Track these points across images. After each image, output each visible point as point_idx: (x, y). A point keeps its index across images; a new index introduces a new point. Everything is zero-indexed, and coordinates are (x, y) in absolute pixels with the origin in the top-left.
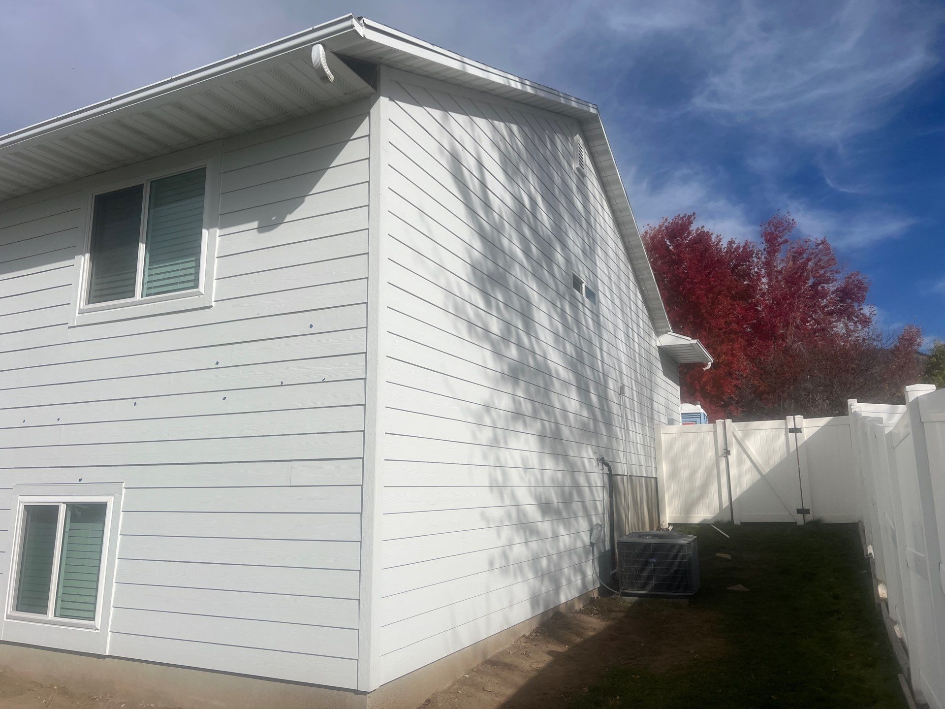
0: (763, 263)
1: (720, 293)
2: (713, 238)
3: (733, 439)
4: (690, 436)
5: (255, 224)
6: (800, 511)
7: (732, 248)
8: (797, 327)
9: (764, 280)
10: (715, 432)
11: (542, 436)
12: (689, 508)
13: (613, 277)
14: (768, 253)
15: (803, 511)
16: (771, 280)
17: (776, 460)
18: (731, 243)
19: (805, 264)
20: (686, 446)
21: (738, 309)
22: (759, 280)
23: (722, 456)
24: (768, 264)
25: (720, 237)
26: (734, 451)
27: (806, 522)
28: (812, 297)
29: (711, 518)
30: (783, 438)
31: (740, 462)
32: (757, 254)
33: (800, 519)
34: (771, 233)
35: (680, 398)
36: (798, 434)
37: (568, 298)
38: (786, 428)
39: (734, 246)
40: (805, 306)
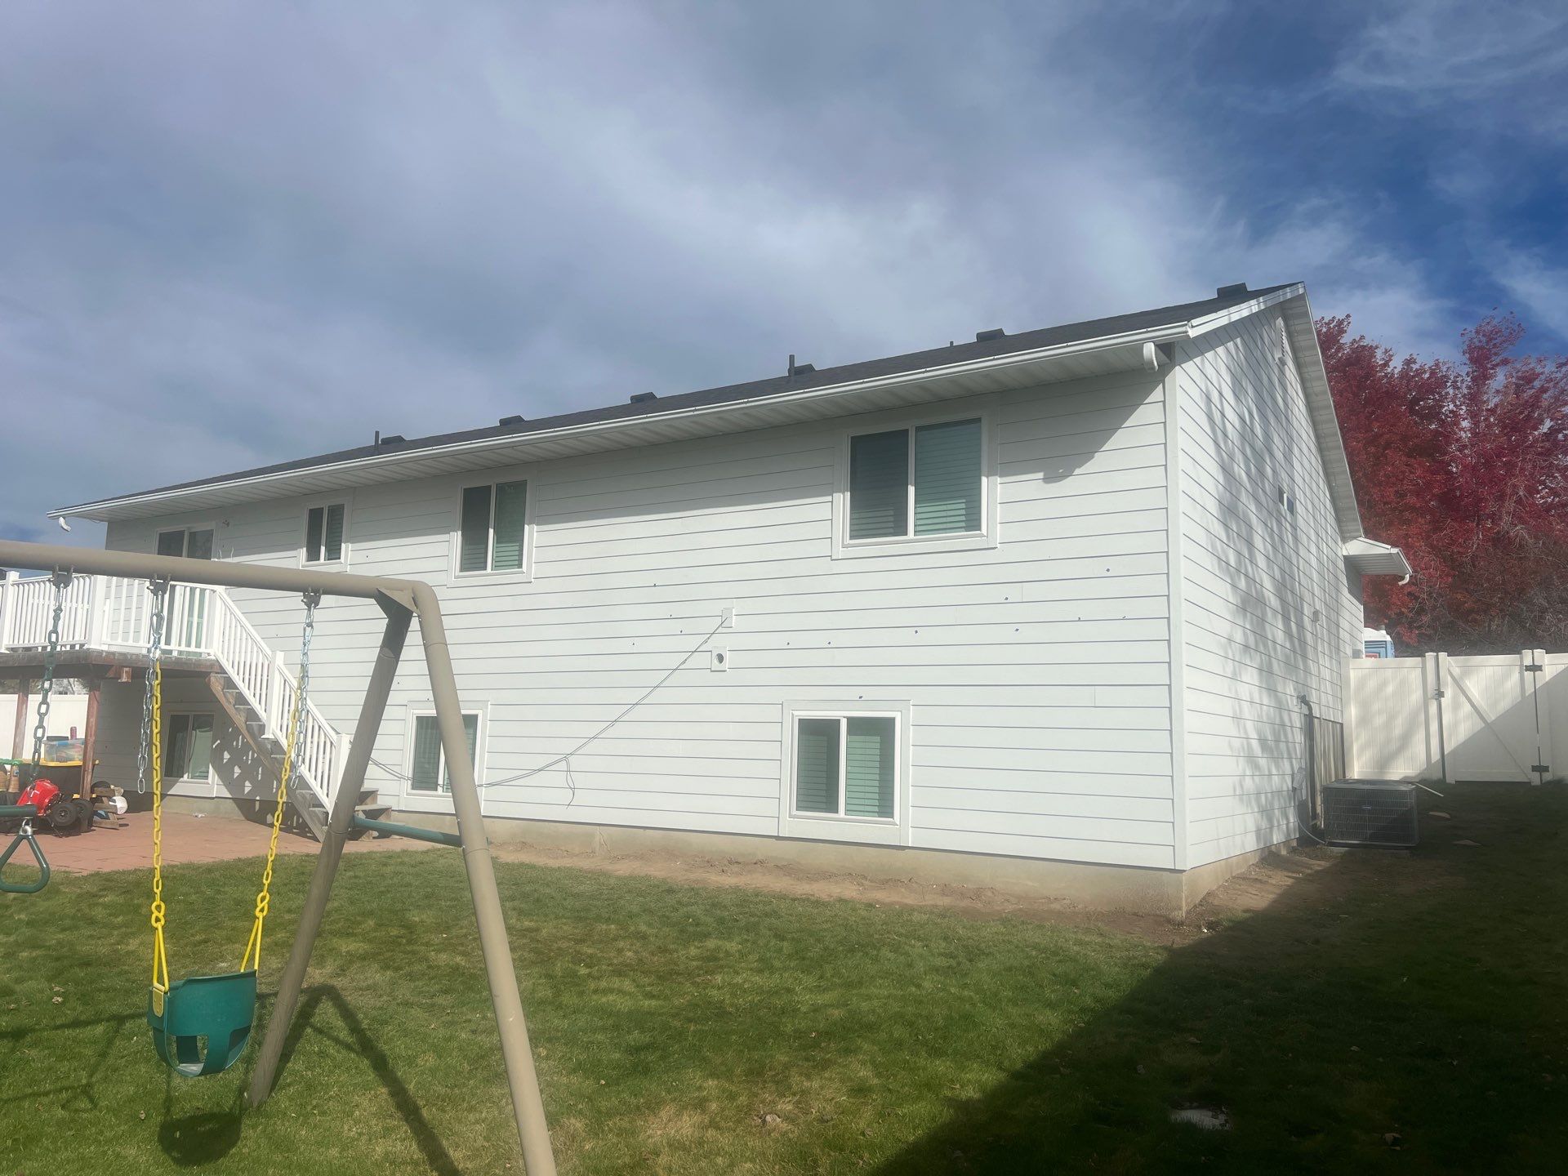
0: (1464, 396)
1: (1387, 446)
2: (1379, 354)
3: (1449, 678)
4: (1389, 673)
5: (1041, 475)
6: (1534, 769)
7: (1411, 370)
8: (1519, 501)
9: (1465, 424)
10: (1424, 669)
11: (1261, 670)
12: (1384, 762)
13: (1307, 478)
14: (1474, 379)
15: (1540, 769)
16: (1476, 424)
17: (1504, 705)
18: (1409, 362)
19: (1537, 398)
20: (1383, 685)
21: (1418, 472)
22: (1457, 424)
23: (1432, 698)
24: (1474, 398)
25: (1391, 353)
26: (1449, 692)
27: (1543, 781)
28: (1548, 453)
29: (1414, 775)
30: (1516, 676)
31: (1456, 706)
32: (1455, 382)
33: (1535, 778)
34: (1481, 348)
35: (1363, 620)
36: (1537, 673)
37: (1275, 515)
38: (1521, 665)
39: (1415, 367)
40: (1534, 467)
